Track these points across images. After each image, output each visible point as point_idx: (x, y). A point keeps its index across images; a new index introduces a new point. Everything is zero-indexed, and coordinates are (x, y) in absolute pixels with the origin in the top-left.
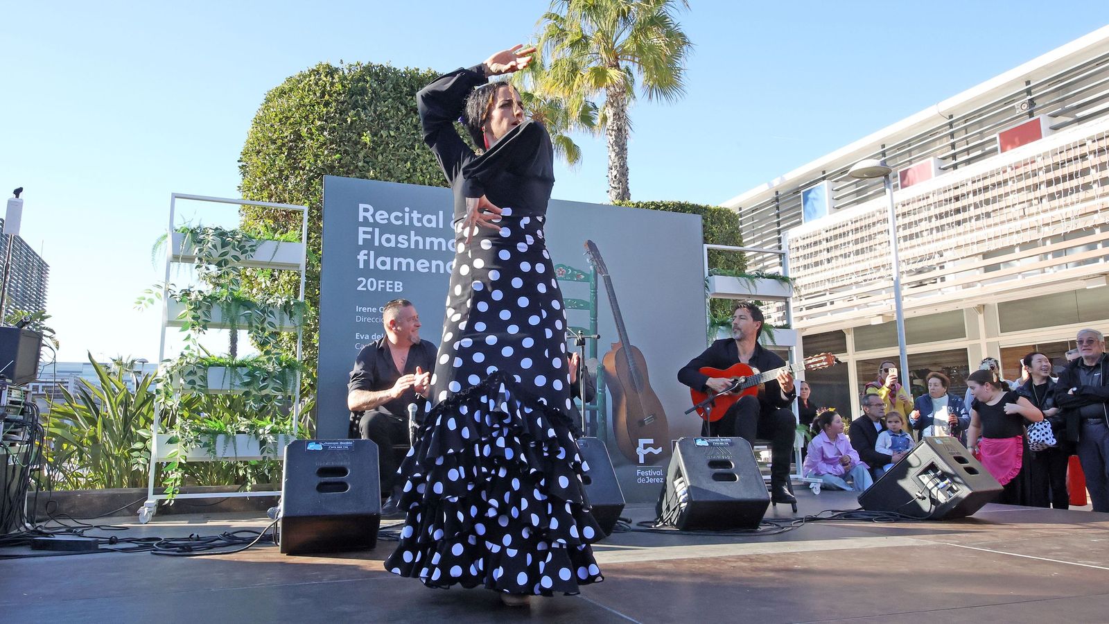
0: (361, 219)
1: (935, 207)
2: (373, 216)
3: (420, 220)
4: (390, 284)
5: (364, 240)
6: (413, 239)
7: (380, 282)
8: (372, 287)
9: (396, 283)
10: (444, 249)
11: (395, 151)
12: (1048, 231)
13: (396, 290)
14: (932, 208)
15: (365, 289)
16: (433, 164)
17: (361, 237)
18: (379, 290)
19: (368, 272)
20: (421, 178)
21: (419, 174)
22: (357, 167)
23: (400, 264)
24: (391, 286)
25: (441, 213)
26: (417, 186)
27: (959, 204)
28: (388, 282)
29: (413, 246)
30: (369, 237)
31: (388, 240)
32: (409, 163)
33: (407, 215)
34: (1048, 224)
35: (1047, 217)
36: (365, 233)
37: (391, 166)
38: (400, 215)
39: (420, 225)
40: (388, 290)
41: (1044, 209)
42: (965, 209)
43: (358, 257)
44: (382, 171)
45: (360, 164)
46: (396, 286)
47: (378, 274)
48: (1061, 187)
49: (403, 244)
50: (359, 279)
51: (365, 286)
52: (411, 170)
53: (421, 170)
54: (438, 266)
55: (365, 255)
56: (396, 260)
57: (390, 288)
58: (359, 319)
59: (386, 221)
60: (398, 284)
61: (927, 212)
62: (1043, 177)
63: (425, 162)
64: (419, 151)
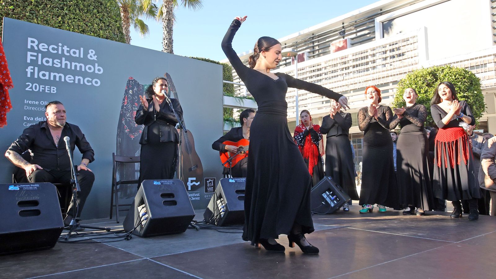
0: (29, 47)
1: (309, 73)
2: (38, 46)
3: (68, 52)
4: (48, 88)
5: (31, 59)
6: (64, 62)
7: (41, 86)
8: (36, 88)
9: (52, 87)
10: (83, 70)
11: (51, 9)
12: (352, 87)
13: (52, 92)
14: (308, 73)
15: (31, 90)
16: (76, 20)
17: (29, 58)
18: (41, 91)
19: (33, 80)
20: (68, 28)
21: (66, 25)
22: (25, 16)
23: (55, 76)
24: (49, 89)
25: (82, 49)
26: (65, 31)
27: (319, 73)
28: (47, 87)
29: (63, 67)
30: (34, 58)
31: (47, 62)
32: (60, 18)
33: (60, 48)
34: (352, 84)
35: (352, 81)
36: (31, 55)
37: (48, 18)
38: (56, 47)
39: (68, 54)
40: (46, 91)
41: (351, 77)
42: (321, 75)
43: (27, 70)
44: (42, 20)
45: (28, 14)
46: (52, 90)
47: (40, 81)
48: (358, 68)
49: (58, 65)
50: (27, 84)
51: (31, 88)
52: (61, 22)
53: (68, 22)
54: (79, 80)
55: (31, 69)
56: (52, 74)
57: (48, 90)
58: (26, 108)
59: (46, 50)
60: (54, 89)
61: (306, 75)
62: (351, 64)
63: (70, 19)
64: (67, 12)
